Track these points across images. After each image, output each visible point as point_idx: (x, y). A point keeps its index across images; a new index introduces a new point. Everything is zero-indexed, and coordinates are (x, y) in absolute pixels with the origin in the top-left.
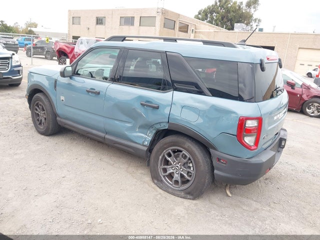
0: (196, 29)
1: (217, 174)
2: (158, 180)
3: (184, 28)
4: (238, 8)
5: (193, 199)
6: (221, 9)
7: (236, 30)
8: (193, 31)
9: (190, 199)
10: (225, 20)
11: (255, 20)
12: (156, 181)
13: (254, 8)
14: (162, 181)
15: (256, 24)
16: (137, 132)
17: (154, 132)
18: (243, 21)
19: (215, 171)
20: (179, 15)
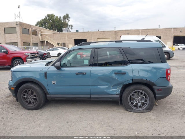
0: (41, 33)
1: (158, 97)
2: (130, 109)
3: (35, 33)
4: (59, 20)
5: (150, 111)
6: (50, 21)
7: (64, 32)
8: (40, 34)
9: (149, 112)
10: (53, 26)
11: (70, 26)
12: (129, 110)
13: (68, 20)
14: (132, 109)
15: (70, 28)
16: (111, 89)
17: (122, 86)
18: (63, 26)
19: (157, 95)
20: (30, 25)
